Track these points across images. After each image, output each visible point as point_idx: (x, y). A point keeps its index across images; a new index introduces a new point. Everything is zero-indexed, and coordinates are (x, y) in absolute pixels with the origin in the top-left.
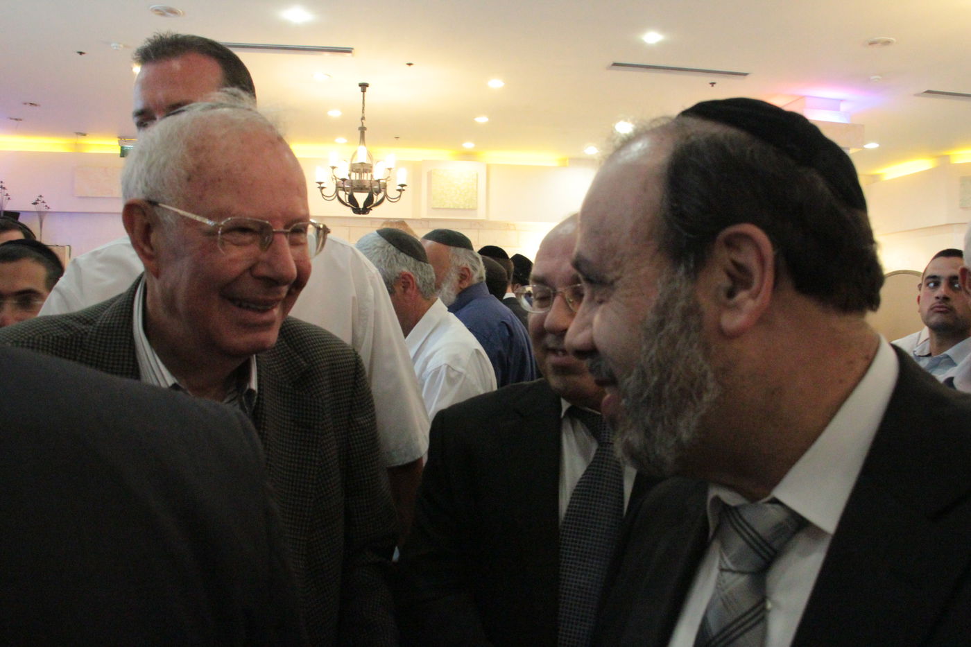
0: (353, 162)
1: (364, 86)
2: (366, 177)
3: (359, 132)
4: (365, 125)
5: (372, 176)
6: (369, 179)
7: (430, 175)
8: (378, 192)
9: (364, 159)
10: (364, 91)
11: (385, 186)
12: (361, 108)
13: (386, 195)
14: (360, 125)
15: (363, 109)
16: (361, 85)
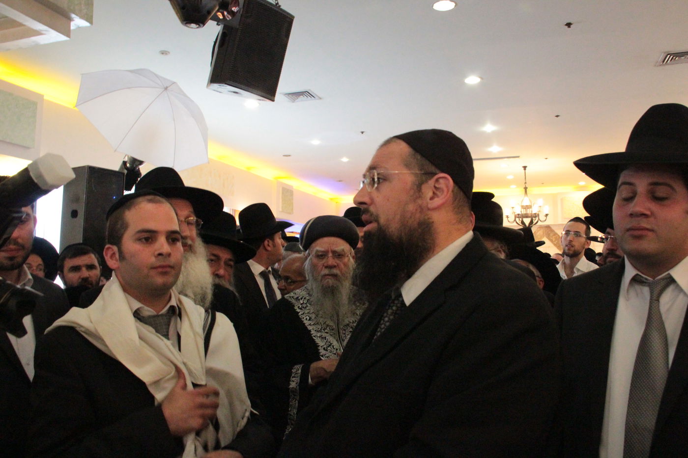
0: (522, 205)
1: (525, 168)
2: (529, 211)
3: (524, 190)
4: (527, 186)
5: (532, 211)
6: (531, 212)
7: (562, 200)
8: (535, 217)
9: (528, 203)
10: (525, 169)
11: (538, 215)
12: (524, 178)
13: (539, 219)
14: (524, 186)
15: (525, 178)
16: (523, 167)
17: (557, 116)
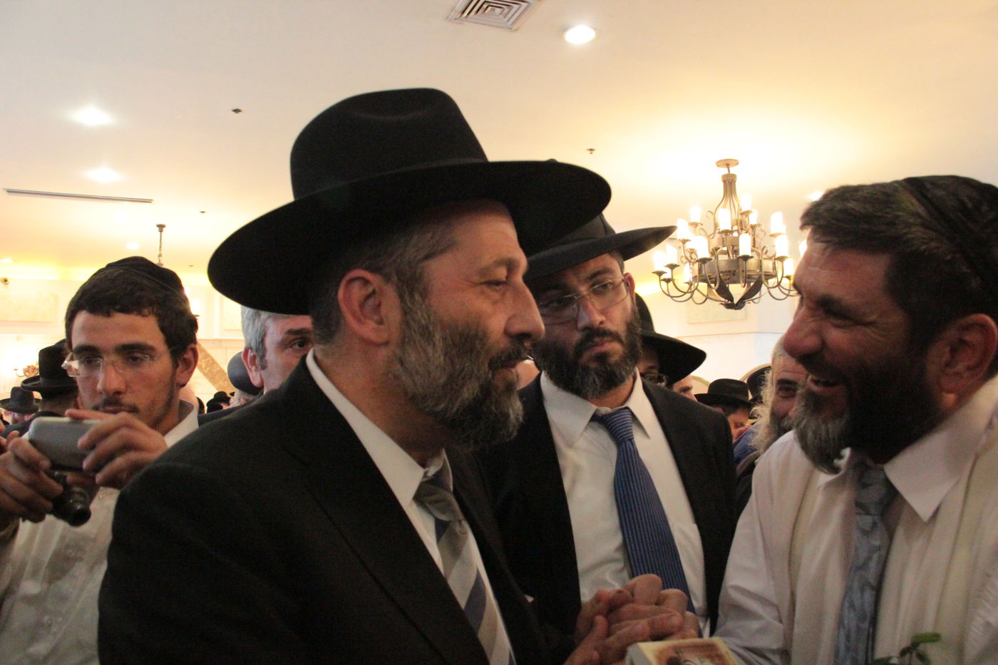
1: (161, 227)
10: (161, 231)
15: (160, 247)
16: (158, 226)
17: (237, 111)
